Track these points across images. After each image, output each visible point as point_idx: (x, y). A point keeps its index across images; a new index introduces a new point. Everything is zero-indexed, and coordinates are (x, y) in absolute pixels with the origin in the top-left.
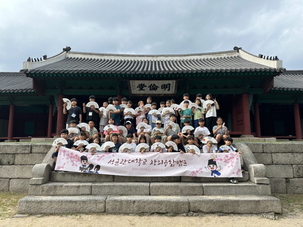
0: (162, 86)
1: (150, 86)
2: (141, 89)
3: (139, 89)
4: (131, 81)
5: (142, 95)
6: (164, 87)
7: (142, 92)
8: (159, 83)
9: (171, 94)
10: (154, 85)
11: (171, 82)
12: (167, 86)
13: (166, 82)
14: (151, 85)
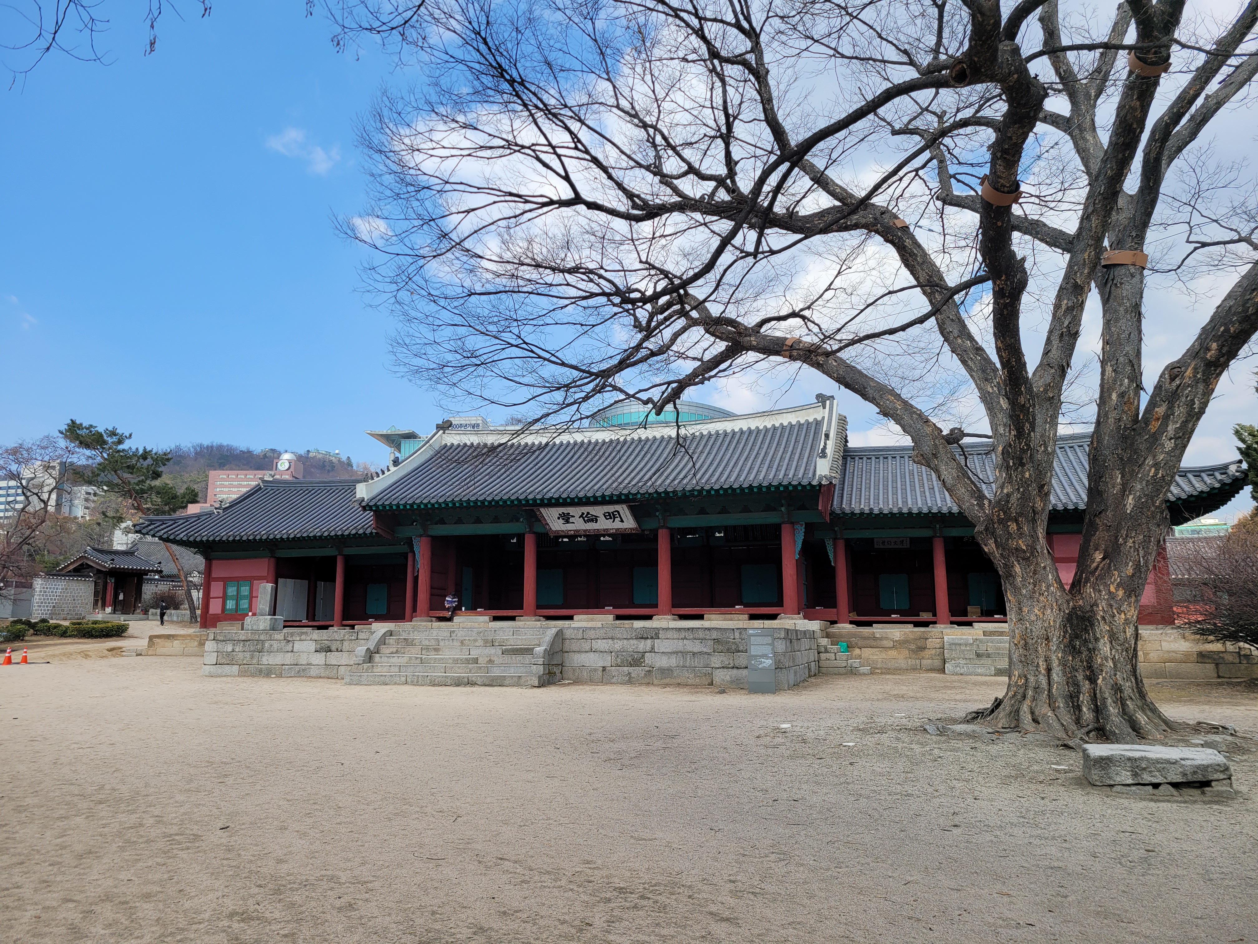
0: (605, 516)
1: (581, 516)
2: (567, 522)
3: (561, 521)
4: (542, 510)
5: (572, 533)
6: (609, 515)
7: (569, 527)
8: (597, 511)
9: (631, 529)
10: (588, 513)
11: (618, 507)
12: (614, 515)
13: (611, 508)
14: (583, 514)
